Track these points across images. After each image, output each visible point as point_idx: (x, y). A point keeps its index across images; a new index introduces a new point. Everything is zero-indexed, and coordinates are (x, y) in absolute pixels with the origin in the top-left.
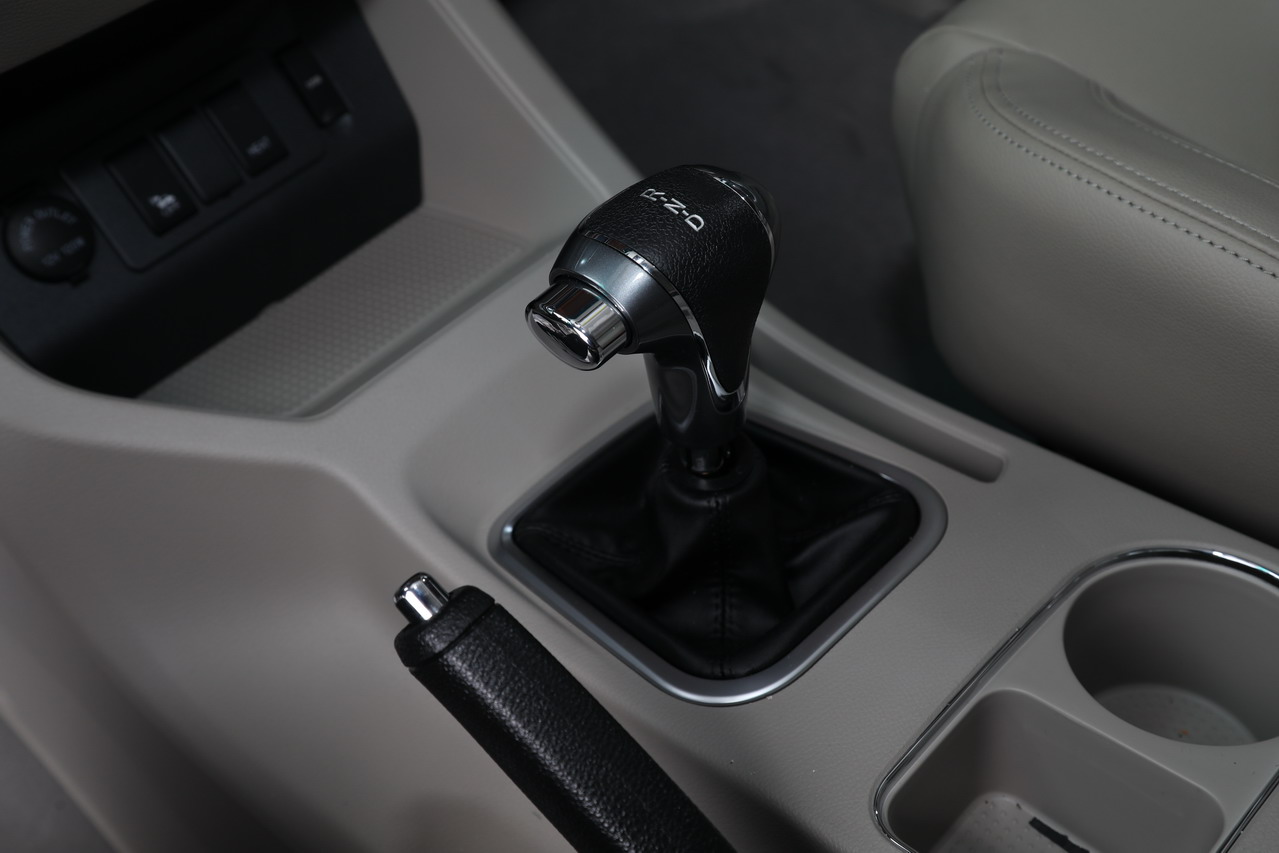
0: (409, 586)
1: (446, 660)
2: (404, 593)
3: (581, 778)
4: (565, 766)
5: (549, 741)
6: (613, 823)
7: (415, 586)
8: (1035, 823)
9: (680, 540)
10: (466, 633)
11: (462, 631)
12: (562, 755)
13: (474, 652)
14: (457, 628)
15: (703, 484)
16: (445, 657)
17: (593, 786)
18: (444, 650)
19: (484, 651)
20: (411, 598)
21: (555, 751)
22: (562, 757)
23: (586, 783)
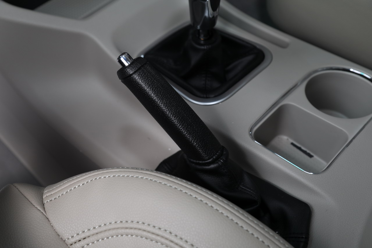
0: (122, 56)
1: (133, 76)
2: (121, 58)
3: (172, 111)
4: (167, 108)
5: (163, 101)
6: (181, 124)
7: (123, 56)
8: (292, 144)
9: (195, 59)
10: (139, 69)
11: (138, 68)
12: (166, 105)
13: (142, 74)
14: (137, 67)
15: (202, 42)
16: (133, 75)
17: (175, 114)
18: (133, 73)
19: (145, 74)
20: (122, 59)
21: (164, 103)
22: (167, 105)
23: (173, 113)
